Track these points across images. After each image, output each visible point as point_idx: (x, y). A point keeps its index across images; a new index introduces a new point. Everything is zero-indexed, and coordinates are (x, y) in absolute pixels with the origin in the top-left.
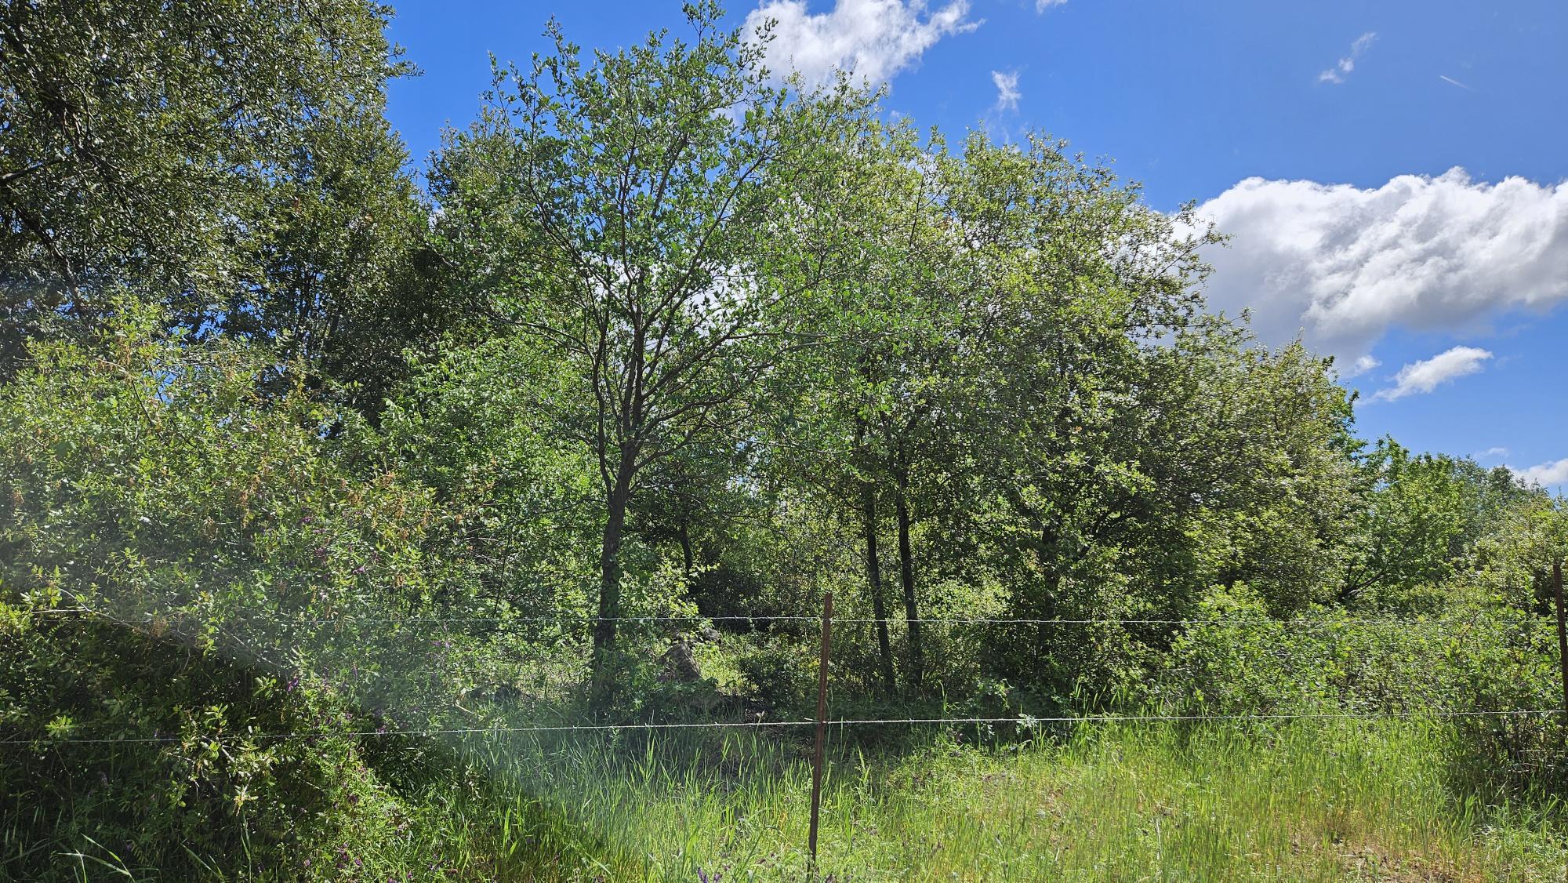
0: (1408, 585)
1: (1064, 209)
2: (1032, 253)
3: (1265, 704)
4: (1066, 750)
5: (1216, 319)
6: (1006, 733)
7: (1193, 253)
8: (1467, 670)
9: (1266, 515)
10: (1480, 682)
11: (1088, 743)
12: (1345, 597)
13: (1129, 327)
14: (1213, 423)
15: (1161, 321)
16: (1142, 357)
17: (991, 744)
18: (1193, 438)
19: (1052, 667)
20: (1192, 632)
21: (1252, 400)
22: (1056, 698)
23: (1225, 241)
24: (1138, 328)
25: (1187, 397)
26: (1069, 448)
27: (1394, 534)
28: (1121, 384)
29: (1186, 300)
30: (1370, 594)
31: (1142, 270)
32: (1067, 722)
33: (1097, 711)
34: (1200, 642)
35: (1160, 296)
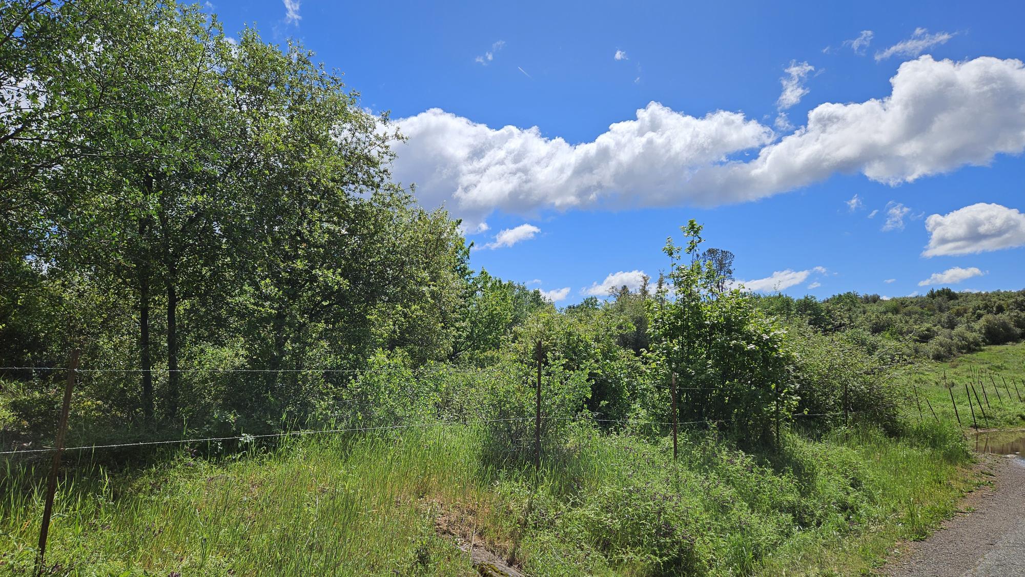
0: (484, 350)
1: (309, 98)
2: (285, 121)
3: (397, 419)
4: (270, 457)
5: (396, 187)
6: (231, 447)
7: (387, 144)
8: (497, 397)
9: (413, 308)
10: (503, 403)
11: (288, 450)
12: (453, 357)
13: (345, 184)
14: (389, 250)
15: (364, 183)
16: (352, 204)
17: (218, 456)
18: (377, 259)
19: (270, 401)
20: (361, 377)
21: (412, 239)
22: (269, 422)
23: (405, 140)
24: (350, 185)
25: (376, 232)
26: (297, 257)
27: (480, 322)
28: (335, 219)
29: (380, 172)
30: (465, 355)
31: (356, 148)
32: (275, 438)
33: (297, 429)
34: (365, 383)
35: (365, 167)
